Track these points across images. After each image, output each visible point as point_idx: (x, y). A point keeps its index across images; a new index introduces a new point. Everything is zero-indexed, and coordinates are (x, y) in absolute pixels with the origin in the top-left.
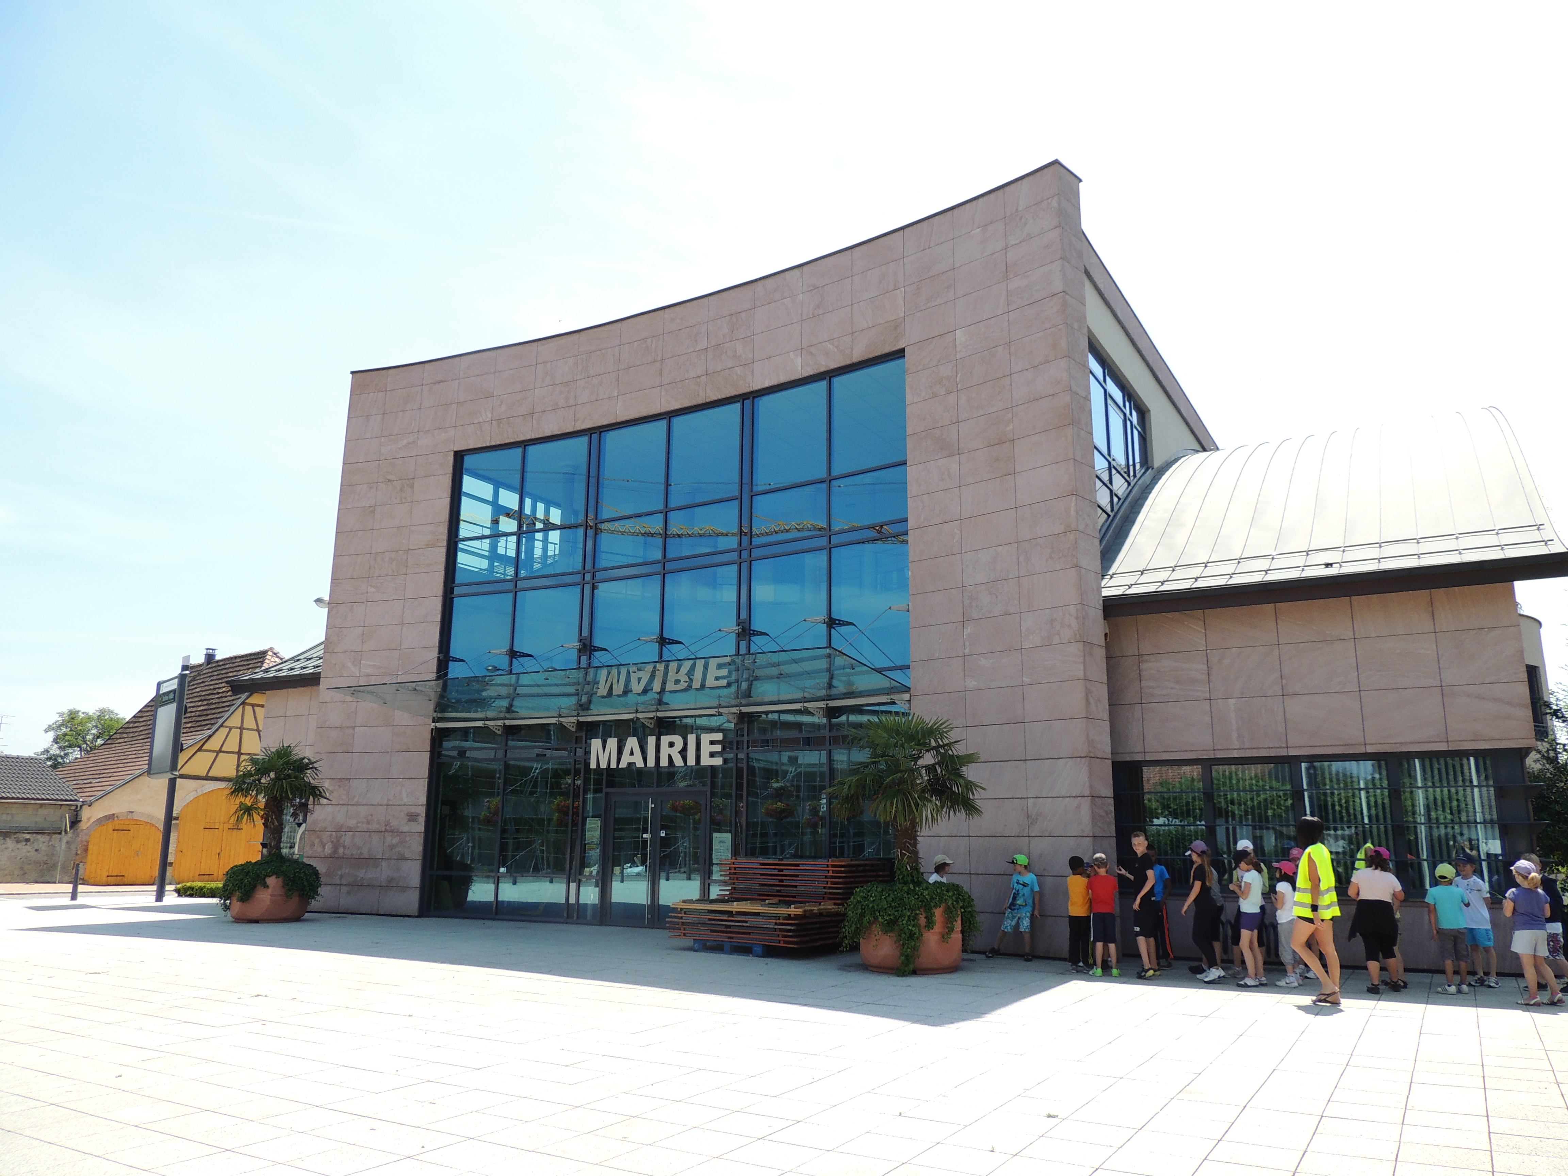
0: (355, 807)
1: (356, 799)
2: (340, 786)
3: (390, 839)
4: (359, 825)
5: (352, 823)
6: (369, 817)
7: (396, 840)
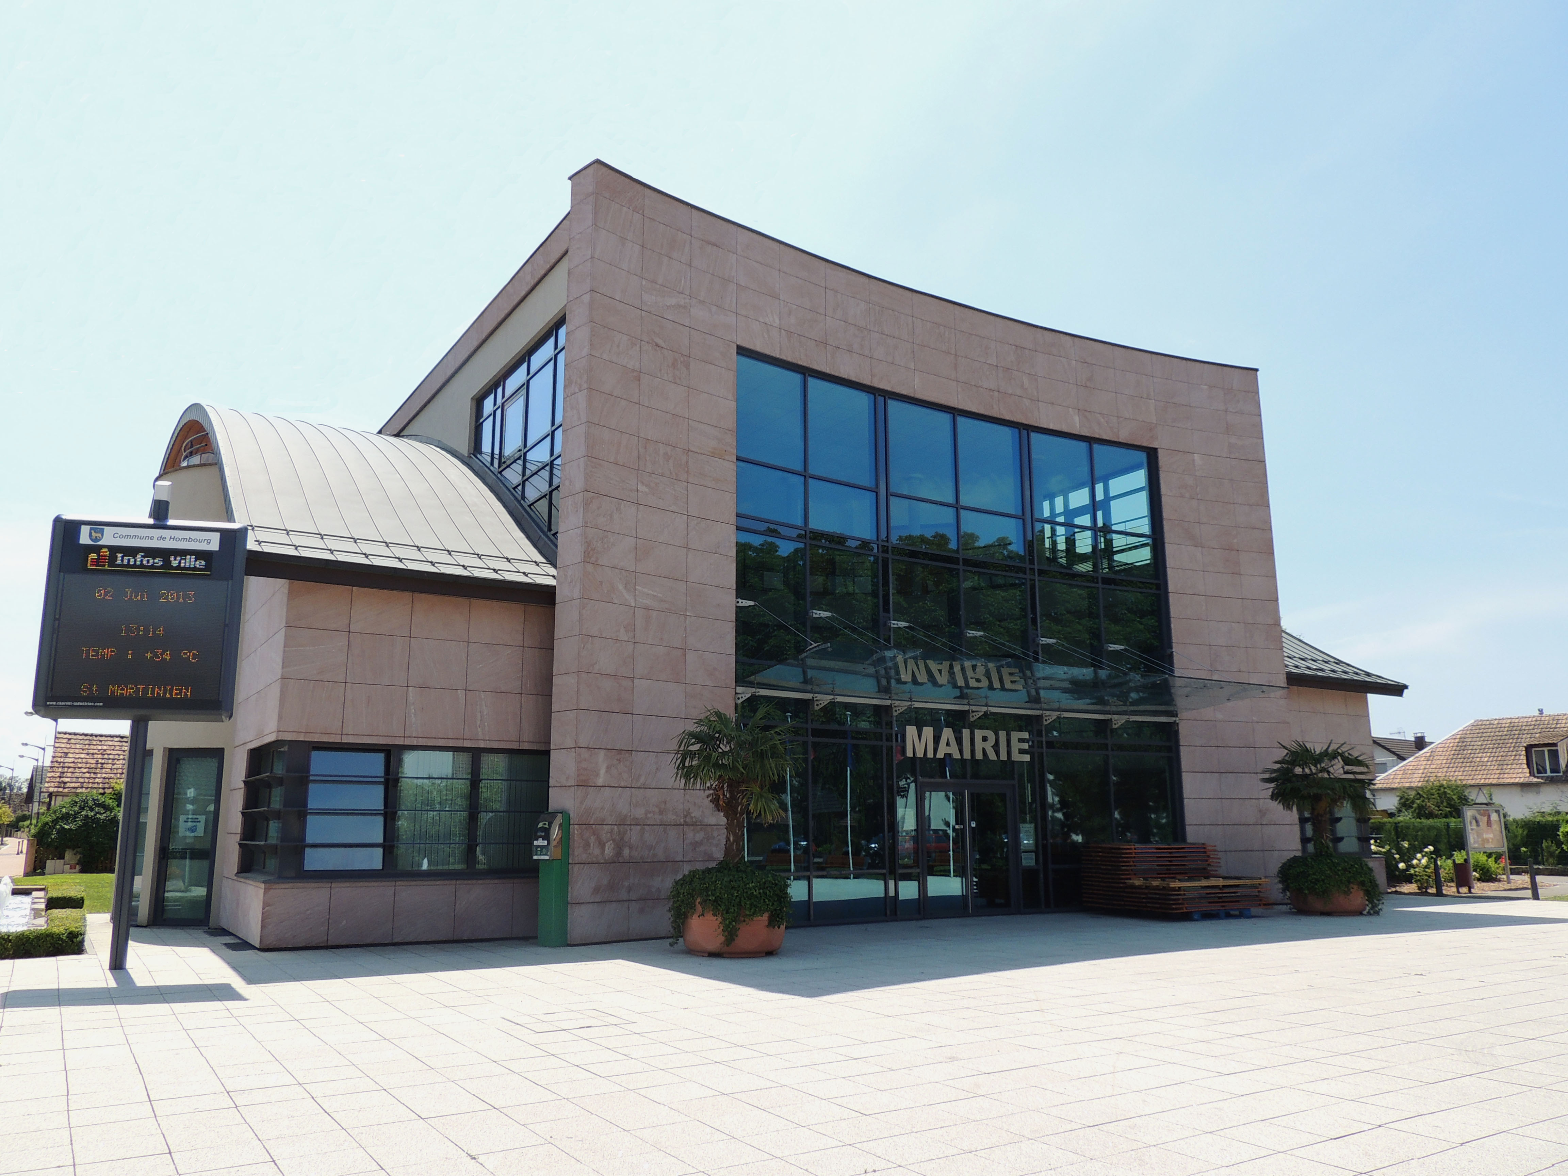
0: (641, 791)
1: (642, 780)
2: (619, 760)
3: (693, 835)
4: (649, 815)
5: (639, 813)
6: (663, 806)
7: (700, 836)
